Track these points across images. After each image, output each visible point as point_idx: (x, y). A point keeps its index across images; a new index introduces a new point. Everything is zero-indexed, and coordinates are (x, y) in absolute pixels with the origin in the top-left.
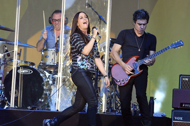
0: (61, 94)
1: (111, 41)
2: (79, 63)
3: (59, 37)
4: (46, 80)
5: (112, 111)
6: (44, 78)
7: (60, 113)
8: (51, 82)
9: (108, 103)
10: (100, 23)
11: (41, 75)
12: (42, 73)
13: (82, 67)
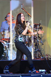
0: (12, 52)
1: (34, 25)
2: (19, 39)
3: (10, 25)
4: (5, 46)
5: (37, 58)
6: (4, 45)
7: (12, 61)
8: (7, 47)
9: (34, 55)
10: (29, 17)
11: (2, 43)
12: (3, 42)
13: (20, 41)
